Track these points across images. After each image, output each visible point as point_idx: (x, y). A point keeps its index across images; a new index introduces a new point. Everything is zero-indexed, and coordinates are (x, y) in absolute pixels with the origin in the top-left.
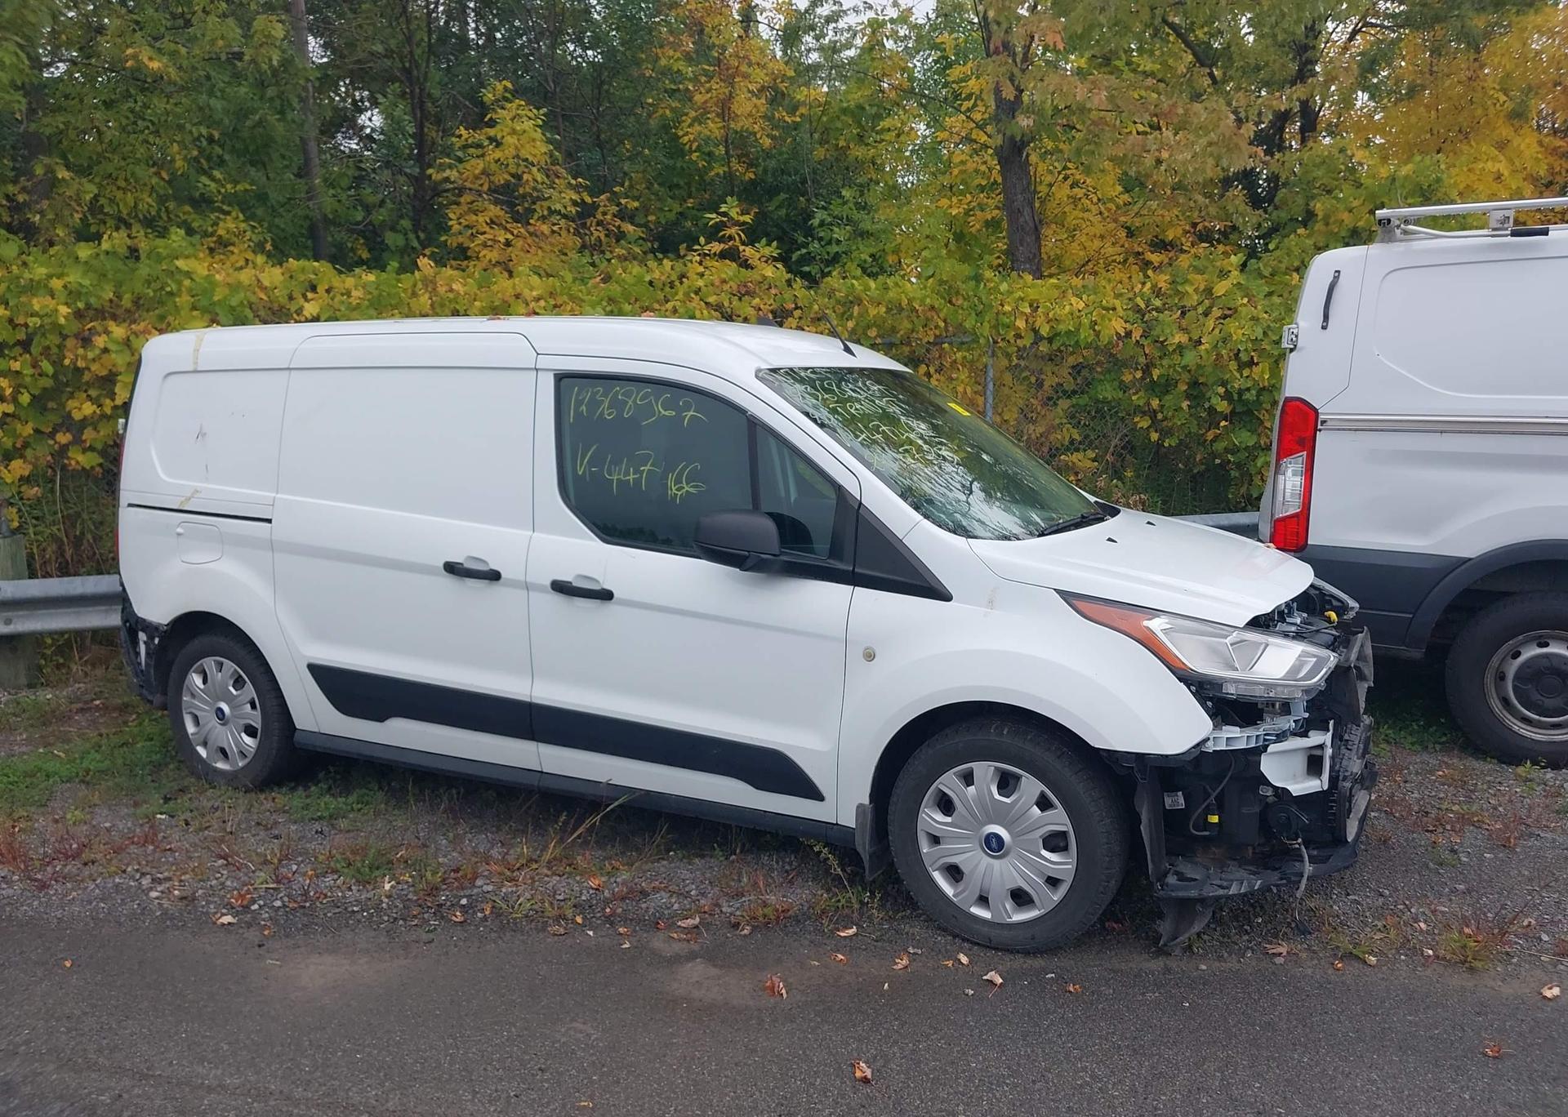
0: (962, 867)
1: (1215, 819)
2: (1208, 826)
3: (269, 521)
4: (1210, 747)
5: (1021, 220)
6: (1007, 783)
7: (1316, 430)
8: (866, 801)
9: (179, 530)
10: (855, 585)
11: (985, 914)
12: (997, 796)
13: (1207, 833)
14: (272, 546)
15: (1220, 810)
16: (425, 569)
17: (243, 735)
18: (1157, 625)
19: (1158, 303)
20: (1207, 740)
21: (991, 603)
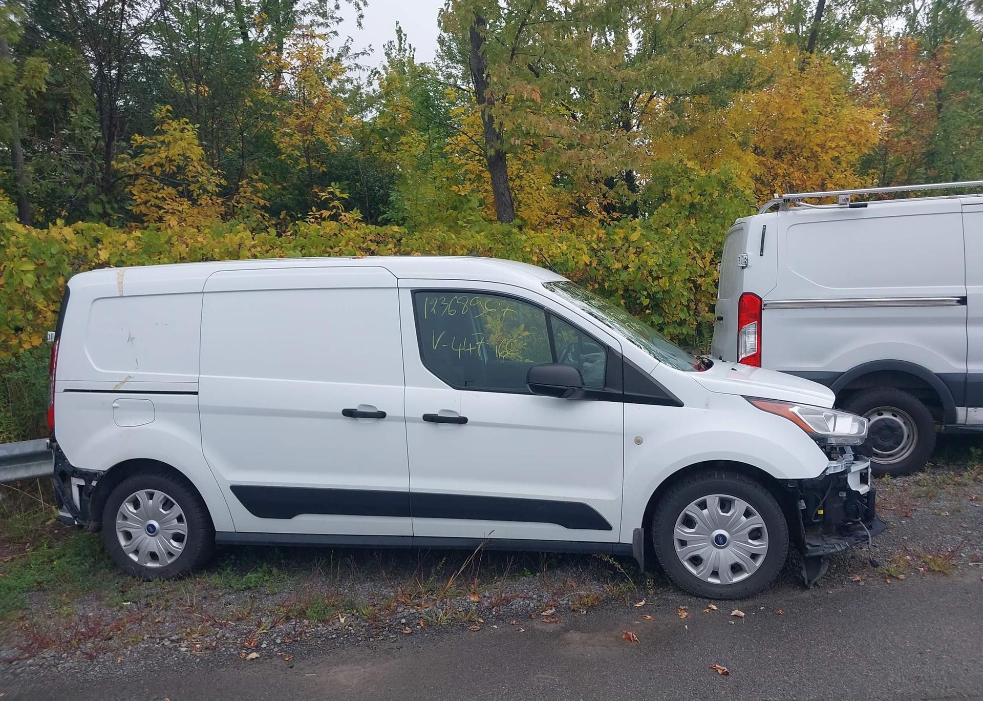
0: (702, 556)
1: (821, 512)
2: (817, 516)
3: (196, 393)
4: (829, 472)
5: (504, 199)
6: (725, 505)
7: (761, 309)
8: (640, 526)
9: (115, 405)
10: (624, 401)
11: (717, 581)
12: (722, 513)
13: (818, 520)
14: (199, 409)
15: (823, 508)
16: (330, 416)
17: (172, 541)
18: (795, 409)
19: (602, 245)
20: (827, 468)
21: (707, 406)
